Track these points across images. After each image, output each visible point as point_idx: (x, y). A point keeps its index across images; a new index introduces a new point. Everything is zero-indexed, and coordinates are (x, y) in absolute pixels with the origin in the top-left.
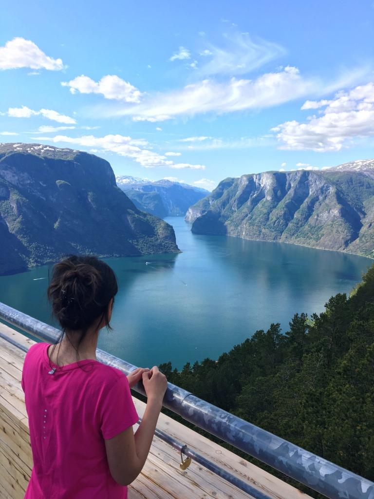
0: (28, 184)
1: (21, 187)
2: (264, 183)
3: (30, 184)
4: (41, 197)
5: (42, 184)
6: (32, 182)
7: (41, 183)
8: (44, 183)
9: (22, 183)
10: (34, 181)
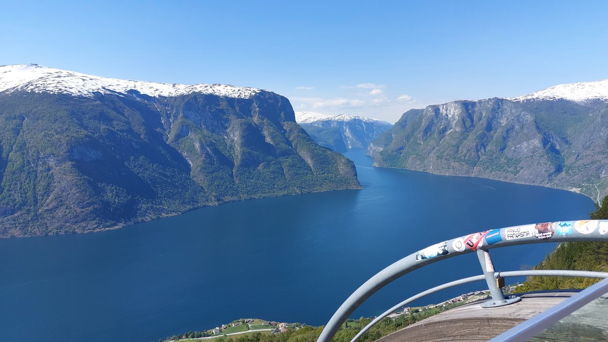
2: (452, 113)
10: (216, 121)
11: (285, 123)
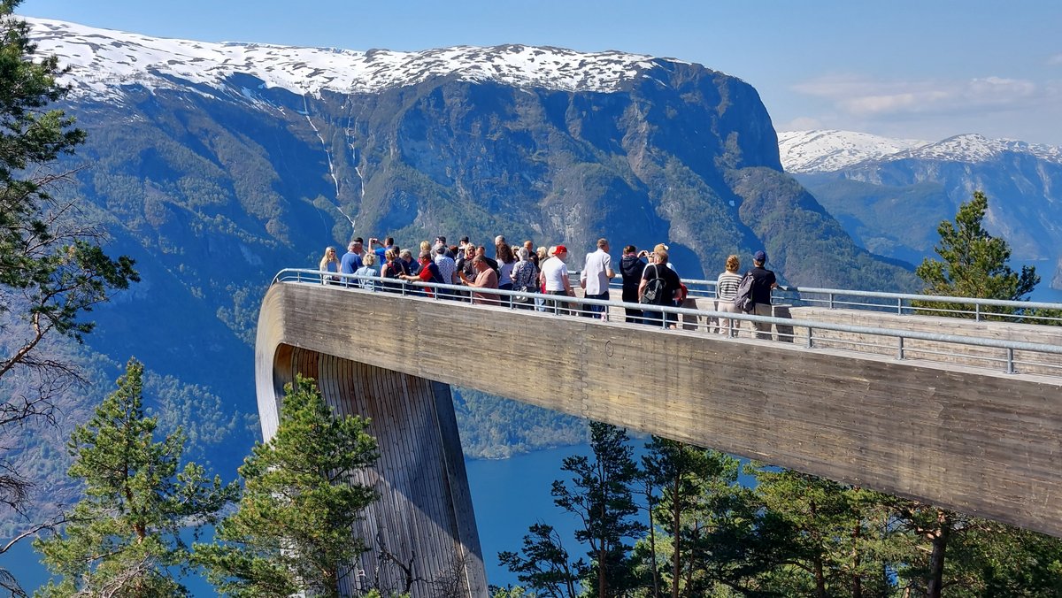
11: (743, 174)
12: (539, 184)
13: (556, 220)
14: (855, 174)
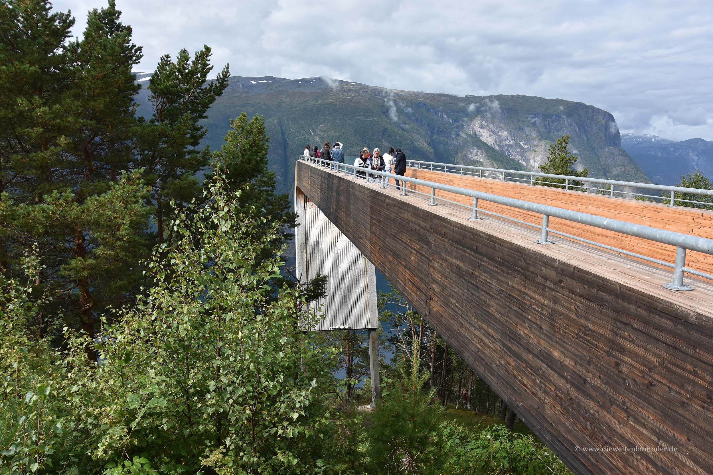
0: (507, 145)
1: (497, 148)
3: (509, 146)
4: (520, 161)
5: (523, 145)
6: (511, 143)
7: (521, 143)
8: (525, 144)
9: (499, 144)
10: (513, 142)
12: (526, 147)
13: (532, 161)
14: (650, 151)
